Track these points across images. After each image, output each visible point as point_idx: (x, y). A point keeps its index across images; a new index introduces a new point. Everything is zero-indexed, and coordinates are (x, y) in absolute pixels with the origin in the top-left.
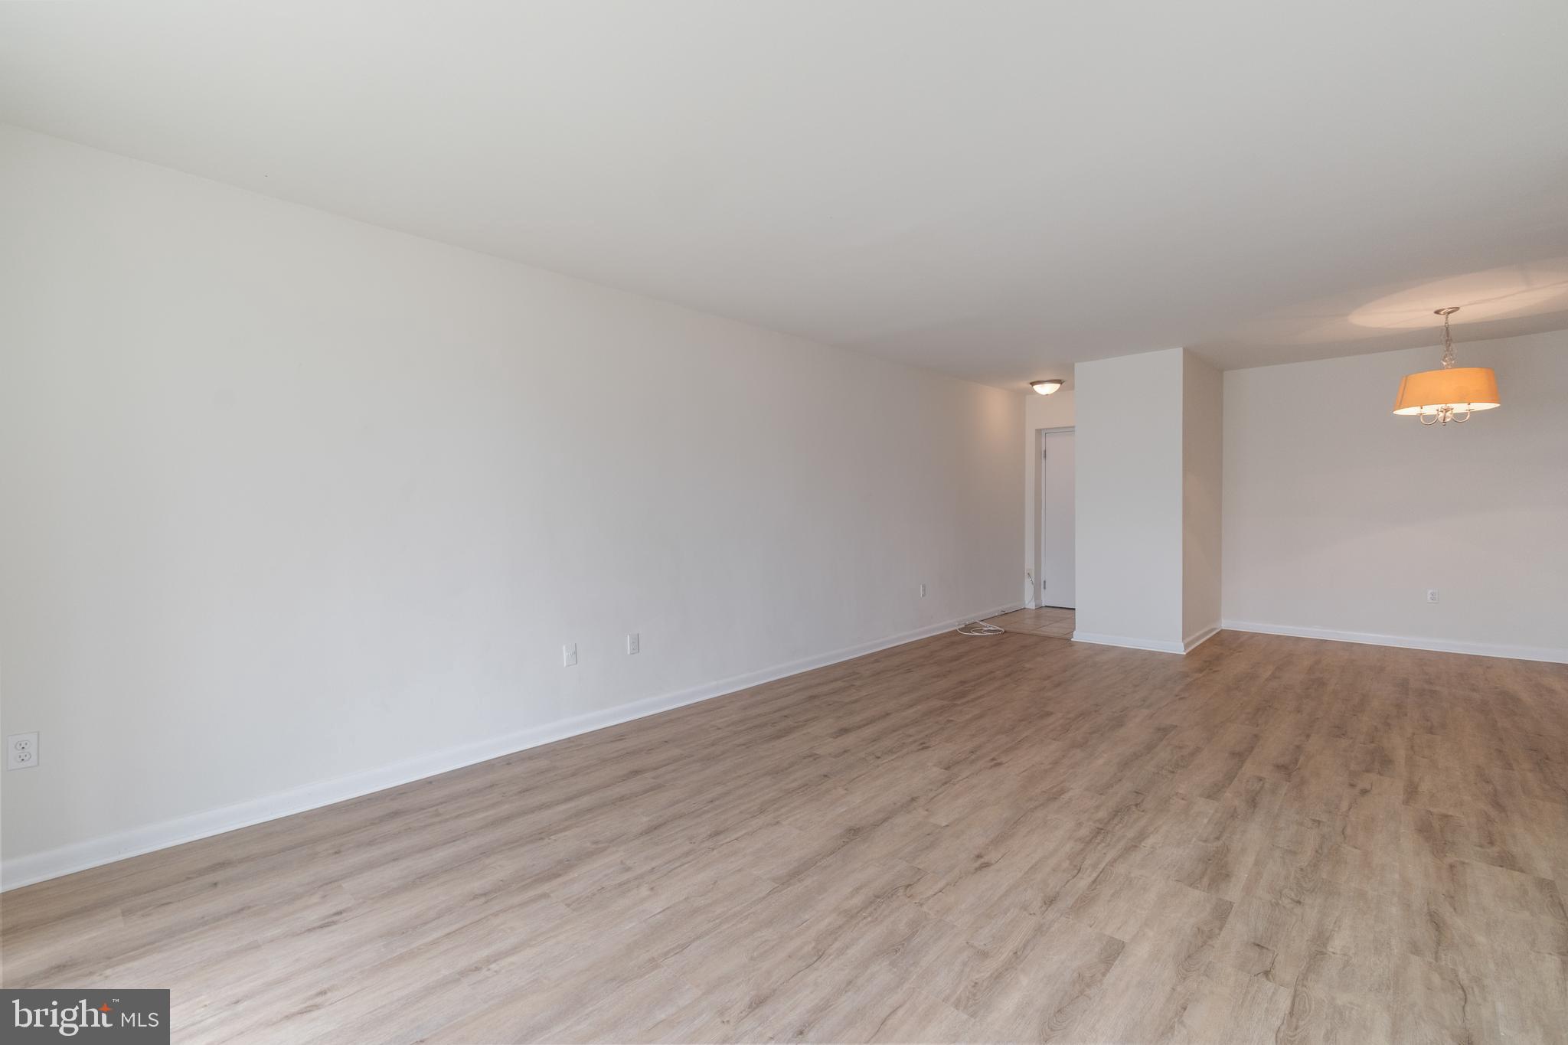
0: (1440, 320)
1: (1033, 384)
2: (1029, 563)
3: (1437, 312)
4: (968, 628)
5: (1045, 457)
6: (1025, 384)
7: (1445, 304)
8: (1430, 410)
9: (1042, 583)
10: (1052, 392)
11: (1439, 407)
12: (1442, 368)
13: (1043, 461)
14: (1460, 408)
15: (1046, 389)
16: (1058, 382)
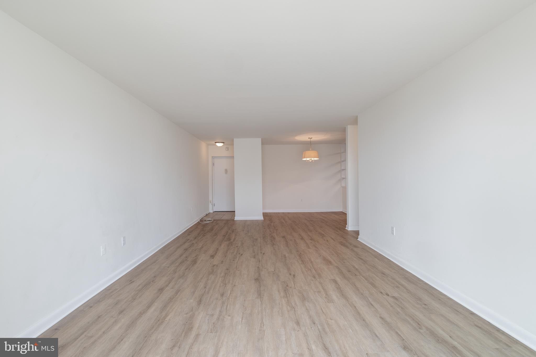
0: (309, 140)
1: (216, 143)
2: (210, 199)
3: (309, 138)
4: (201, 220)
5: (214, 165)
6: (213, 143)
7: (310, 137)
8: (308, 159)
9: (214, 204)
10: (221, 146)
11: (310, 159)
12: (310, 150)
13: (213, 166)
14: (313, 159)
15: (220, 145)
16: (224, 143)
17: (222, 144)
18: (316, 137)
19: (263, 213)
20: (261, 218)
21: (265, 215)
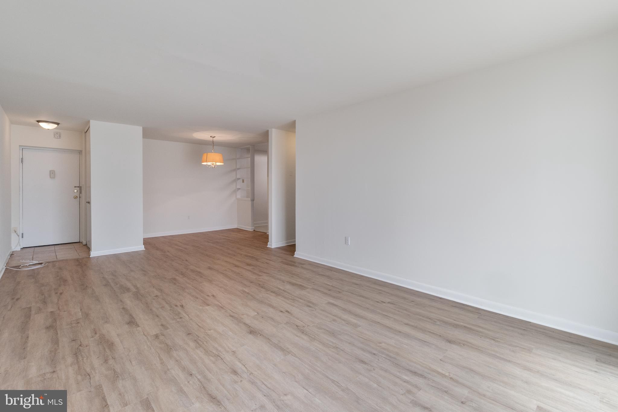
0: (211, 139)
1: (38, 121)
3: (211, 137)
6: (33, 121)
7: (213, 135)
8: (209, 164)
9: (21, 235)
10: (53, 128)
11: (212, 163)
12: (212, 152)
14: (216, 164)
15: (49, 126)
16: (58, 124)
17: (56, 126)
18: (221, 136)
19: (144, 239)
20: (141, 247)
21: (147, 242)
